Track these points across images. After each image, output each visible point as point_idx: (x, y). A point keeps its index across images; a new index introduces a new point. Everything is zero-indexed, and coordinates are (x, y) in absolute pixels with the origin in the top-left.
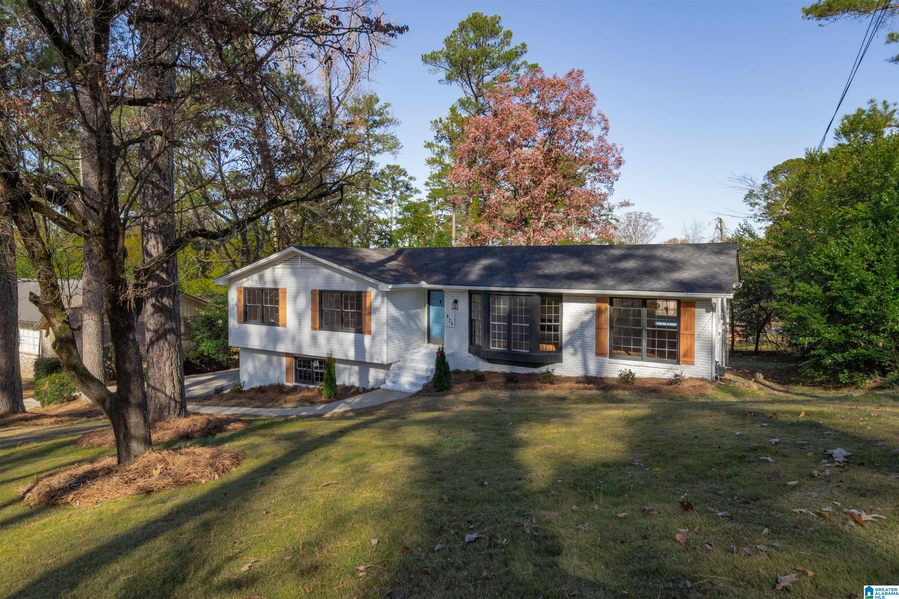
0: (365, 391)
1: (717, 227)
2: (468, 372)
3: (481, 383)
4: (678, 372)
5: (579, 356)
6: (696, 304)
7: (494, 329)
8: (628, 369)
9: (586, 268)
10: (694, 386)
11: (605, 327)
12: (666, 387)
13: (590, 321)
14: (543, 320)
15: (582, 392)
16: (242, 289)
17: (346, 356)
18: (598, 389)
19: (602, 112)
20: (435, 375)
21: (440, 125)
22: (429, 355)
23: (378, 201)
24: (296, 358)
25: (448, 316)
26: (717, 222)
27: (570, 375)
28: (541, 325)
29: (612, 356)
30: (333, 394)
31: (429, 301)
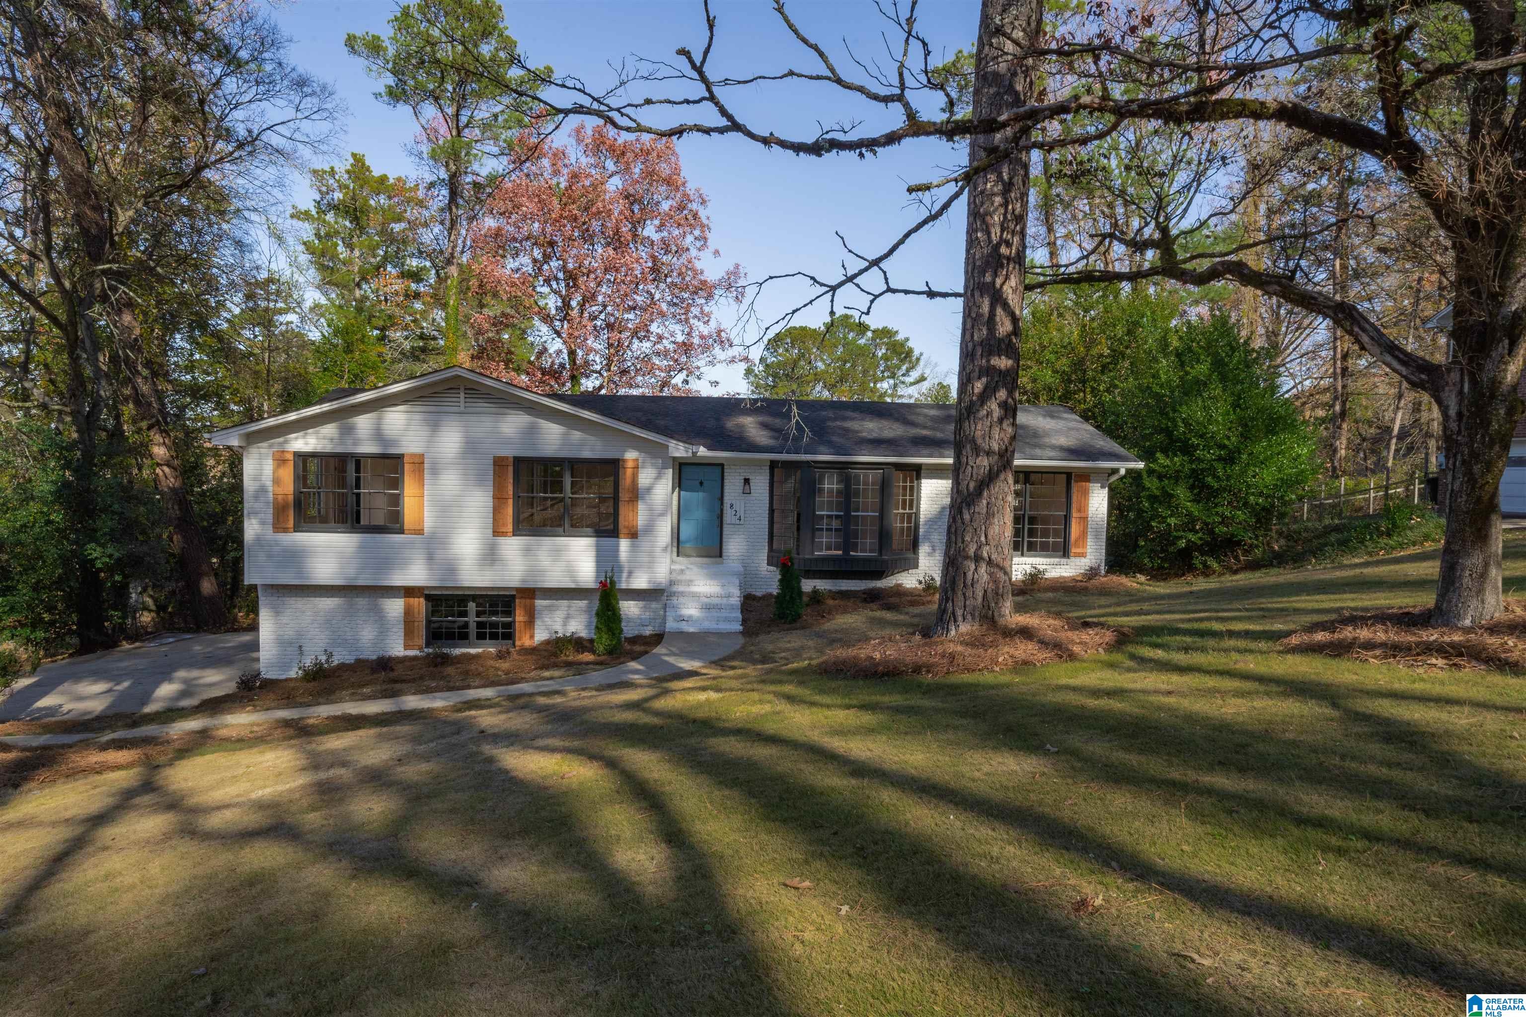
6: (1091, 477)
7: (820, 522)
16: (290, 457)
24: (428, 598)
25: (732, 506)
31: (680, 483)
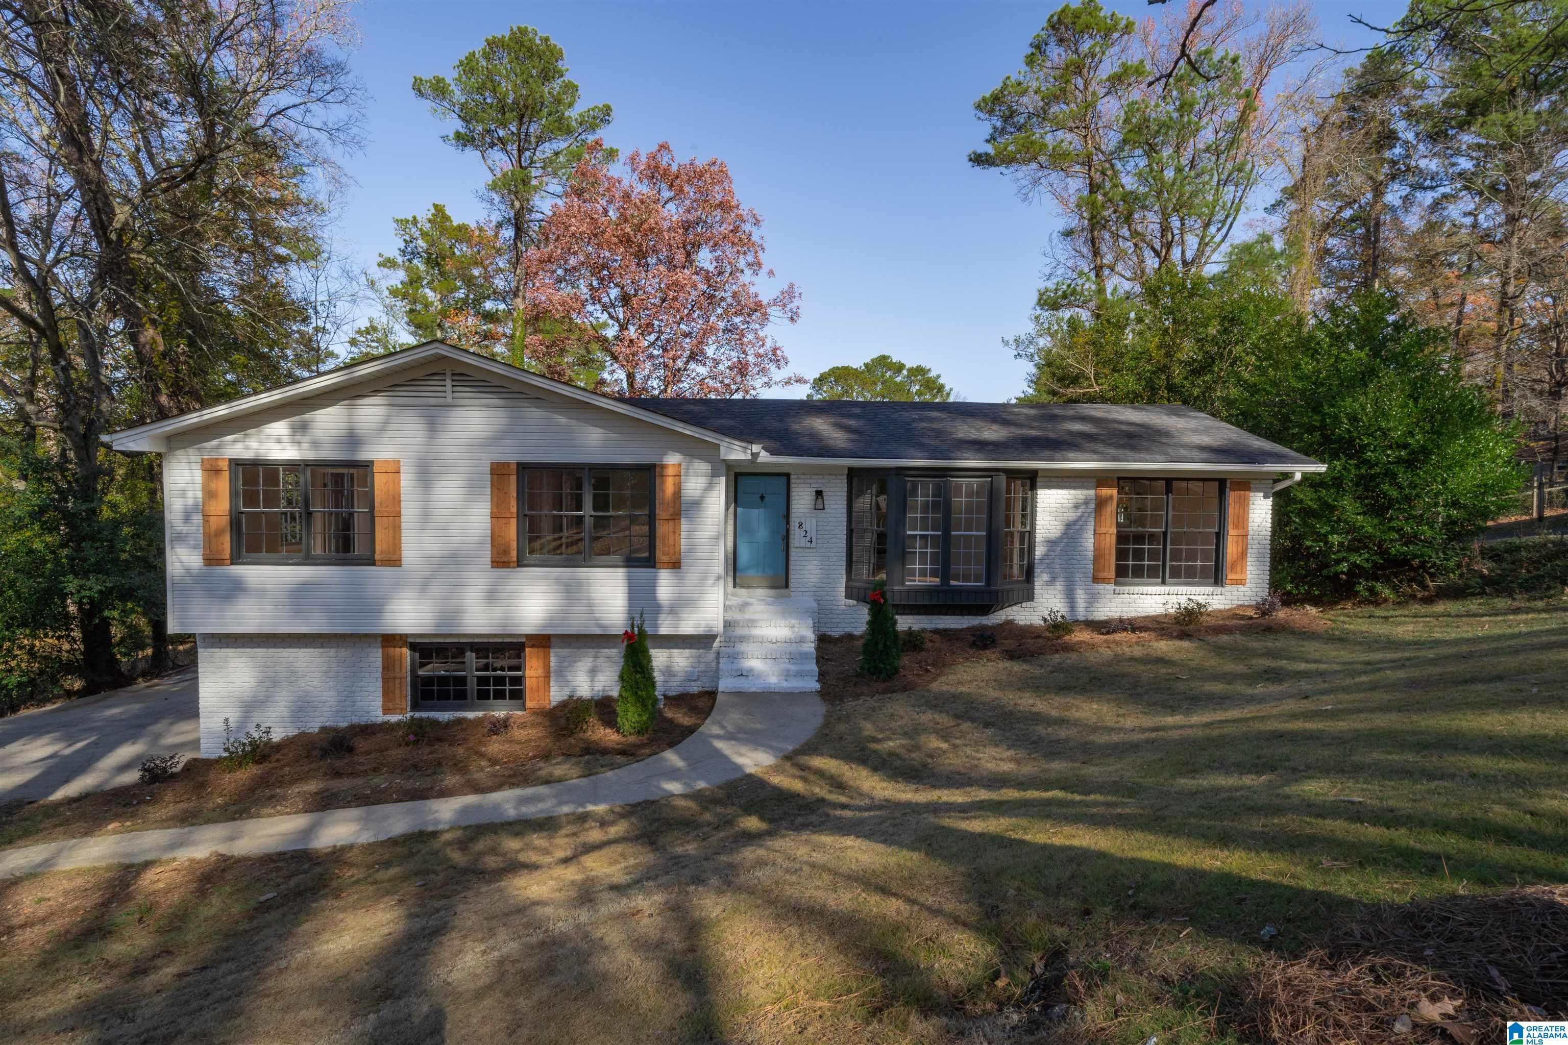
5: (1060, 586)
6: (1252, 486)
7: (912, 545)
11: (1111, 530)
13: (1083, 519)
16: (225, 465)
24: (413, 647)
25: (801, 525)
29: (1117, 582)
31: (735, 497)
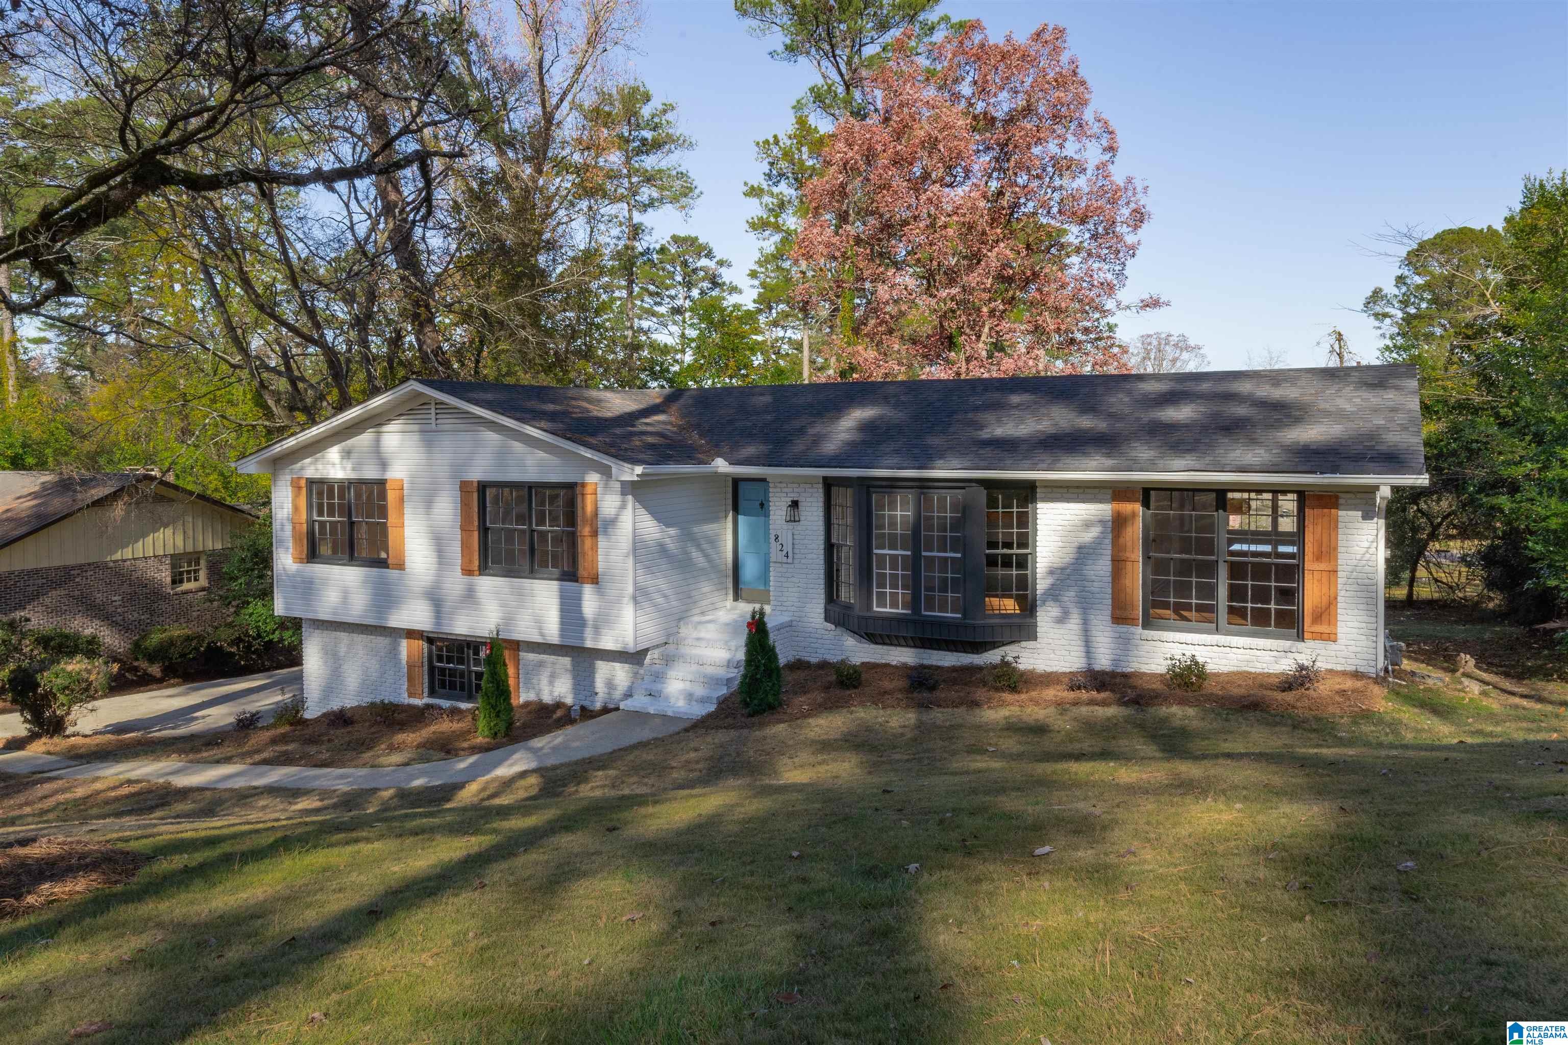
0: (587, 714)
1: (1332, 351)
2: (824, 665)
3: (852, 692)
4: (1304, 660)
5: (1074, 624)
6: (1341, 501)
7: (882, 565)
8: (1188, 654)
9: (1086, 422)
10: (1342, 693)
11: (1133, 557)
12: (1279, 696)
13: (1097, 543)
14: (992, 545)
15: (1084, 710)
16: (303, 483)
17: (542, 635)
18: (1122, 703)
19: (1103, 116)
20: (745, 676)
21: (775, 151)
22: (732, 628)
23: (657, 309)
24: (430, 641)
25: (777, 538)
26: (1333, 339)
27: (1054, 669)
28: (988, 556)
29: (1147, 625)
30: (502, 726)
31: (735, 505)
